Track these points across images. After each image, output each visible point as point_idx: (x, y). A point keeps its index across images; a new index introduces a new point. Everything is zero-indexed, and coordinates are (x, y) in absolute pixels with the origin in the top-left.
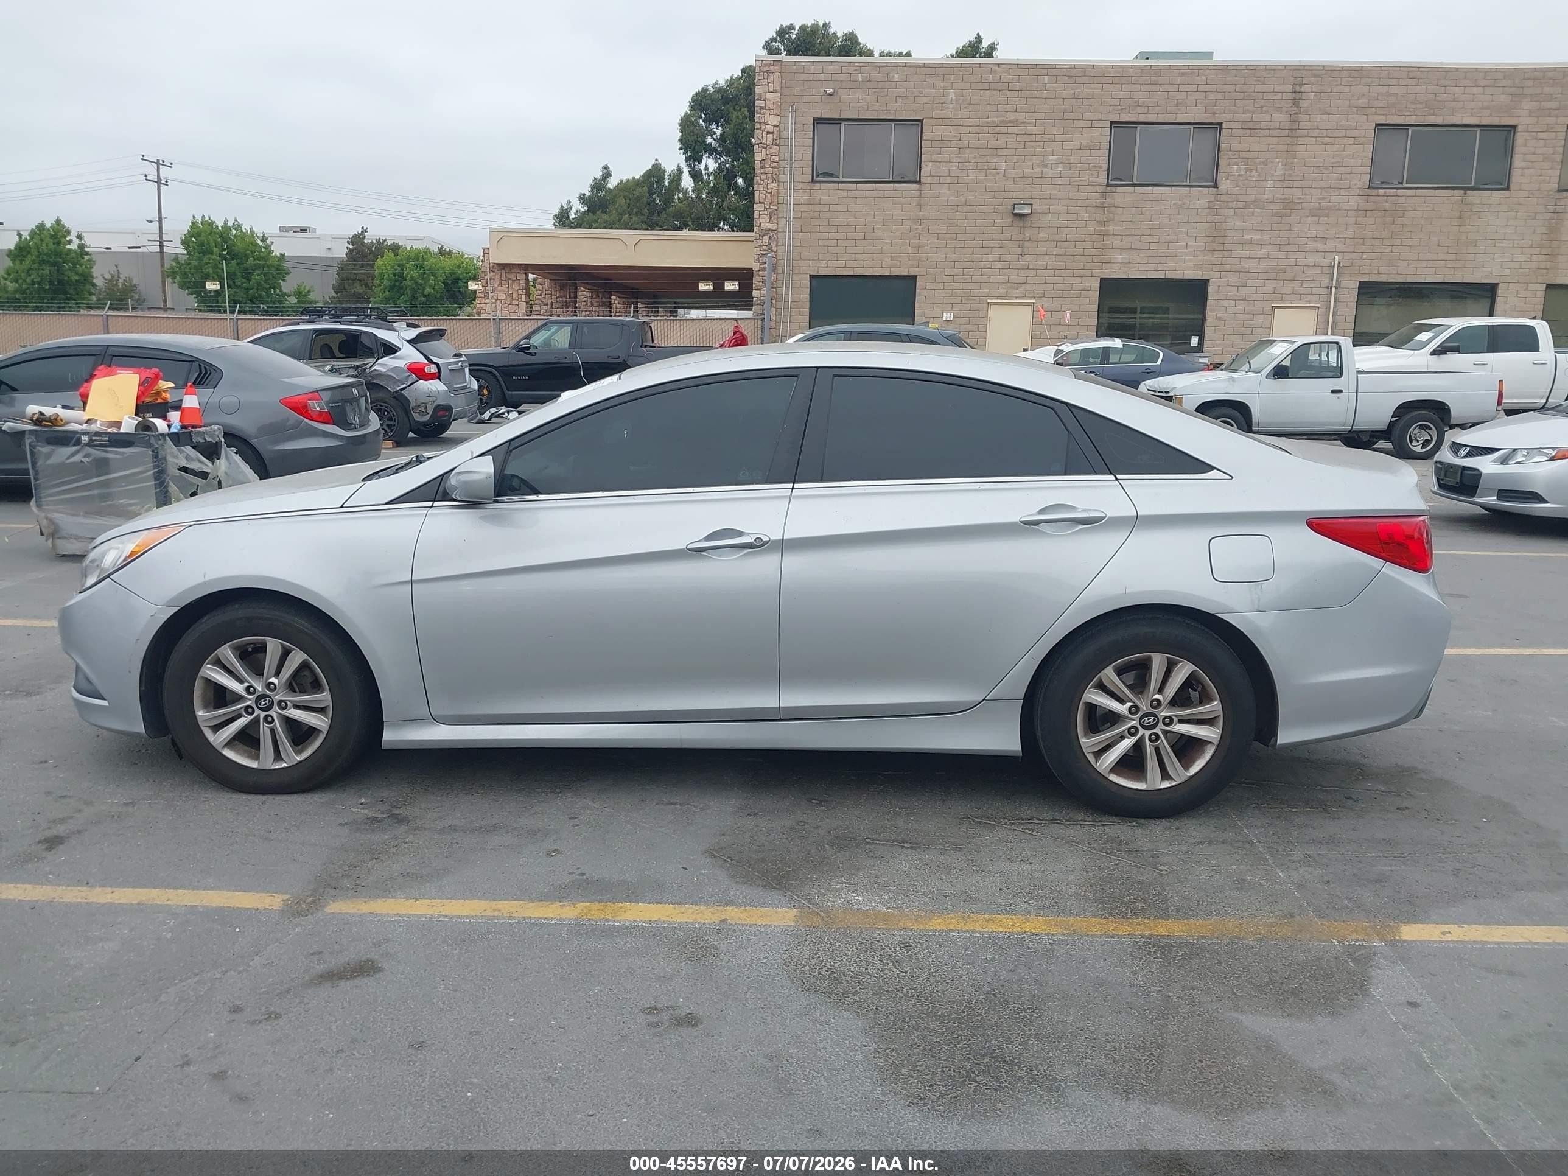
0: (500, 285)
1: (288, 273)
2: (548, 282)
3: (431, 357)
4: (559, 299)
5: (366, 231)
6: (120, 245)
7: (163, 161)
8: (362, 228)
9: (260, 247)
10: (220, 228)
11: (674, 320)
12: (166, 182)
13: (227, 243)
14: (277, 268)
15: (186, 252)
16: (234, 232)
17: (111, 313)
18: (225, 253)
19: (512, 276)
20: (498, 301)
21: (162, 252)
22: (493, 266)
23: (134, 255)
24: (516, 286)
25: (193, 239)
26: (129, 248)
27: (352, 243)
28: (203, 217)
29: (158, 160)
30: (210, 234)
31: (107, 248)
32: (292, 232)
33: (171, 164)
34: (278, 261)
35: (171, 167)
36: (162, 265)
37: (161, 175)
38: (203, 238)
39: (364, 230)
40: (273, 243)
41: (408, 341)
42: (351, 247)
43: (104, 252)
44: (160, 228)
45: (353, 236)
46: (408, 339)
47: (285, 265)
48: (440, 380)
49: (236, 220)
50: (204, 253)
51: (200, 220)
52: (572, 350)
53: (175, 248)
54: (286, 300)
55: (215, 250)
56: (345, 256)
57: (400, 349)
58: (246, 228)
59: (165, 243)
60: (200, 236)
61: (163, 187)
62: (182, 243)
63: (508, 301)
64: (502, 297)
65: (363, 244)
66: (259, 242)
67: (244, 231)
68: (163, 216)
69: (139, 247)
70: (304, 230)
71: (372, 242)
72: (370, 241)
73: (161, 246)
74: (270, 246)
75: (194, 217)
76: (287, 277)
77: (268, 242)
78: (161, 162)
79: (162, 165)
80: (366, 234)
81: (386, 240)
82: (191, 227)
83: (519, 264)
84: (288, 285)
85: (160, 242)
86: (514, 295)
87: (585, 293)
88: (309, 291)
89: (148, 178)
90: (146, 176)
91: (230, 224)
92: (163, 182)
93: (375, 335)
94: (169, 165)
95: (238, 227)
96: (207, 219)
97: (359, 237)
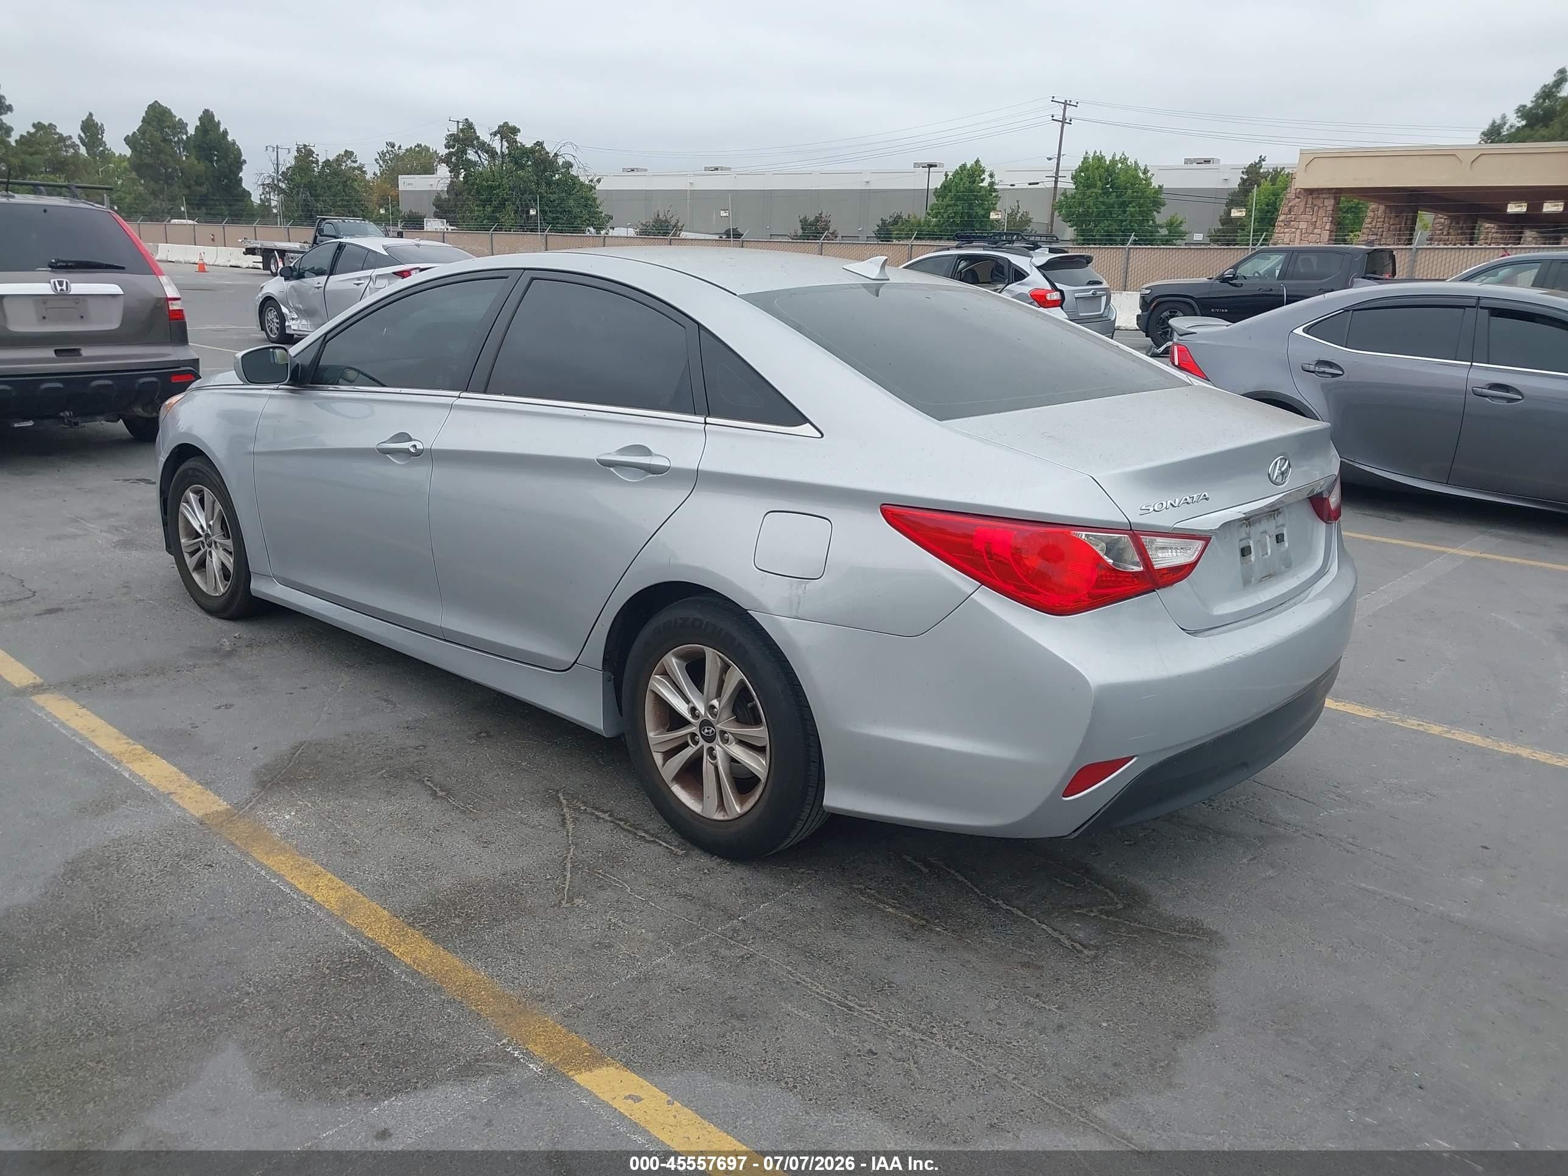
0: (1304, 212)
1: (1164, 205)
2: (1382, 208)
3: (1056, 284)
4: (1392, 227)
5: (1264, 160)
6: (1022, 184)
7: (1070, 101)
8: (1260, 157)
9: (1141, 180)
10: (1108, 163)
11: (1468, 249)
12: (1071, 121)
13: (1111, 176)
14: (1155, 199)
15: (1074, 187)
16: (1120, 165)
17: (915, 242)
18: (1108, 186)
19: (1319, 202)
20: (1299, 231)
21: (1056, 187)
22: (1300, 192)
23: (1032, 191)
24: (1321, 213)
25: (1083, 174)
26: (1030, 184)
27: (1247, 173)
28: (1095, 152)
29: (1066, 101)
30: (1097, 168)
31: (1012, 185)
32: (1195, 164)
33: (1077, 103)
34: (1155, 192)
35: (1076, 106)
36: (1054, 199)
37: (1066, 115)
38: (1090, 172)
39: (1262, 160)
40: (1153, 175)
41: (1038, 268)
42: (1245, 177)
43: (1009, 189)
44: (1058, 164)
45: (1250, 166)
46: (1038, 265)
47: (1162, 196)
48: (1062, 308)
49: (1123, 154)
50: (1089, 187)
51: (1092, 155)
52: (1280, 282)
53: (1067, 184)
54: (1158, 232)
55: (1099, 184)
56: (1237, 187)
57: (1028, 275)
58: (1131, 161)
59: (1059, 179)
60: (1087, 171)
61: (1066, 126)
62: (1072, 179)
63: (1310, 230)
64: (1303, 225)
65: (1258, 173)
66: (1141, 175)
67: (1129, 164)
68: (1062, 153)
69: (1038, 183)
70: (1207, 161)
71: (1269, 172)
72: (1266, 170)
73: (1056, 182)
74: (1150, 178)
75: (1087, 153)
76: (1162, 209)
77: (1149, 174)
78: (1068, 102)
79: (1069, 105)
80: (1263, 163)
81: (1284, 168)
82: (1083, 163)
83: (1329, 189)
84: (1161, 218)
85: (1056, 178)
86: (1318, 224)
87: (1443, 220)
88: (1181, 222)
89: (1054, 118)
90: (1053, 116)
91: (1117, 158)
92: (1068, 121)
93: (1009, 261)
94: (1075, 104)
95: (1124, 160)
96: (1098, 154)
97: (1255, 166)
